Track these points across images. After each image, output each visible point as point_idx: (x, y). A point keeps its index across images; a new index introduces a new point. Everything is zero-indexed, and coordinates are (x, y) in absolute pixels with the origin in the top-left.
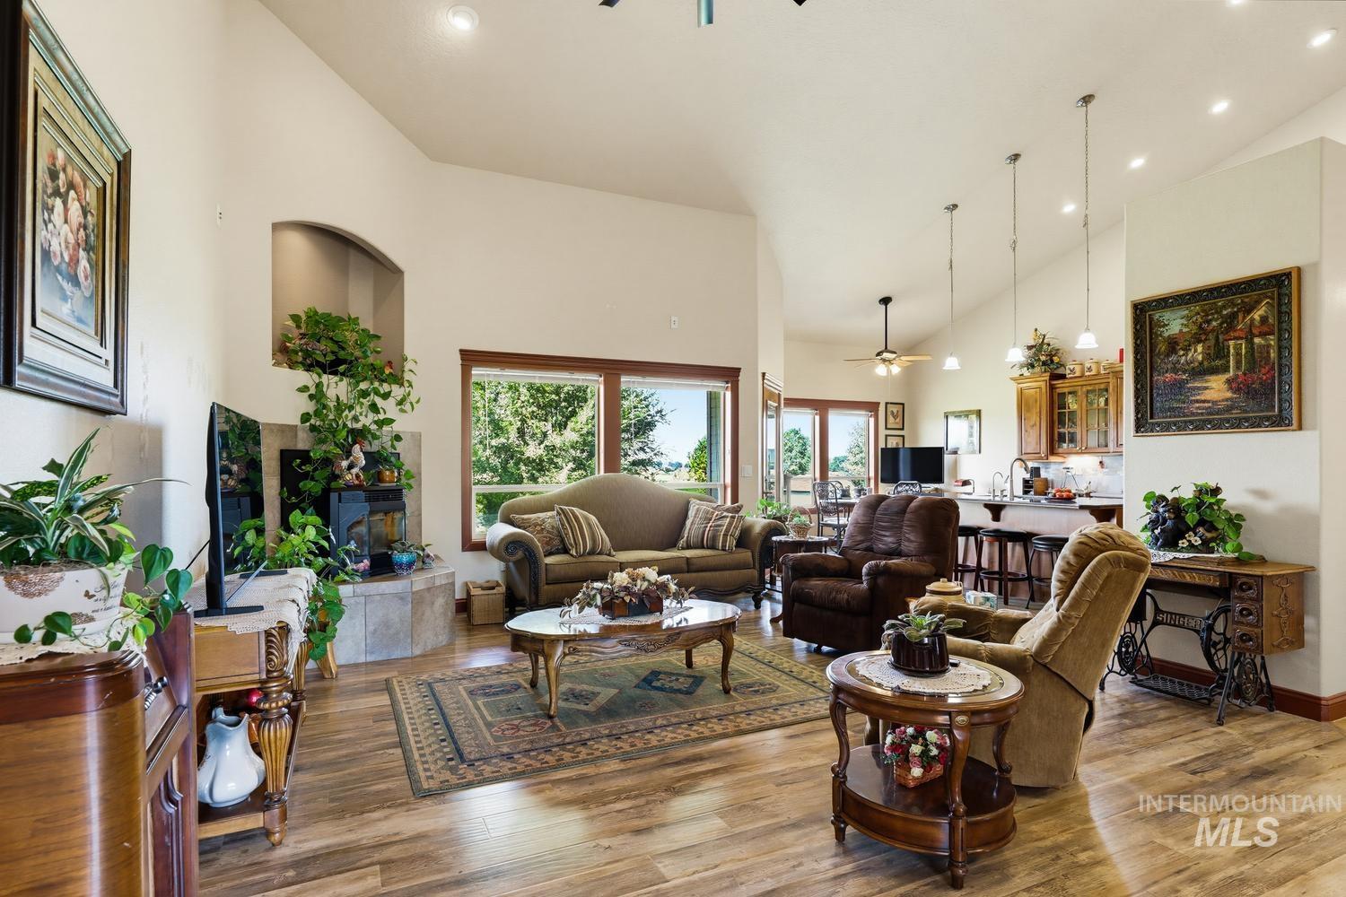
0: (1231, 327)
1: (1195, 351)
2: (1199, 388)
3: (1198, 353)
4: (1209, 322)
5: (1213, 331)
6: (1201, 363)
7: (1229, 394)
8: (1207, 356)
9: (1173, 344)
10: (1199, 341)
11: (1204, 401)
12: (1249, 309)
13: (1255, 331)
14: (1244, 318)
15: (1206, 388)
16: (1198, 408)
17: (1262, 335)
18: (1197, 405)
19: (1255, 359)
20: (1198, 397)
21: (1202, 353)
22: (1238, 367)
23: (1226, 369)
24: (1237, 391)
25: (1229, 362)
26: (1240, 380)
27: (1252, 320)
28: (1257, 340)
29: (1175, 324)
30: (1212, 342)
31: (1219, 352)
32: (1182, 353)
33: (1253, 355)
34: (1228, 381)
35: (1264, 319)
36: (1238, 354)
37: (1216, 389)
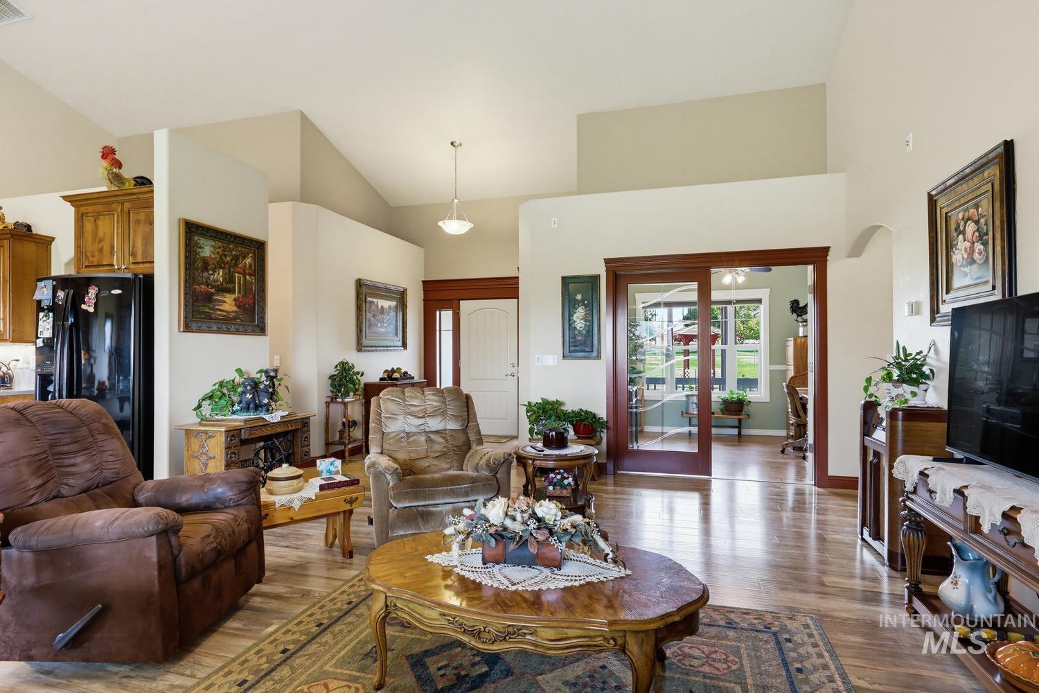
0: (236, 265)
1: (219, 274)
2: (219, 301)
3: (219, 276)
4: (225, 256)
5: (227, 263)
6: (222, 284)
7: (235, 309)
8: (224, 279)
9: (206, 265)
10: (221, 268)
11: (223, 311)
12: (244, 258)
13: (247, 271)
14: (242, 261)
15: (224, 302)
16: (219, 315)
17: (250, 275)
18: (220, 313)
19: (246, 289)
20: (219, 307)
21: (222, 276)
22: (240, 292)
23: (234, 292)
24: (239, 307)
25: (235, 286)
26: (240, 300)
27: (246, 264)
28: (247, 277)
29: (207, 249)
30: (227, 271)
31: (230, 279)
32: (211, 272)
33: (245, 285)
34: (235, 300)
35: (250, 265)
36: (239, 283)
37: (228, 303)
